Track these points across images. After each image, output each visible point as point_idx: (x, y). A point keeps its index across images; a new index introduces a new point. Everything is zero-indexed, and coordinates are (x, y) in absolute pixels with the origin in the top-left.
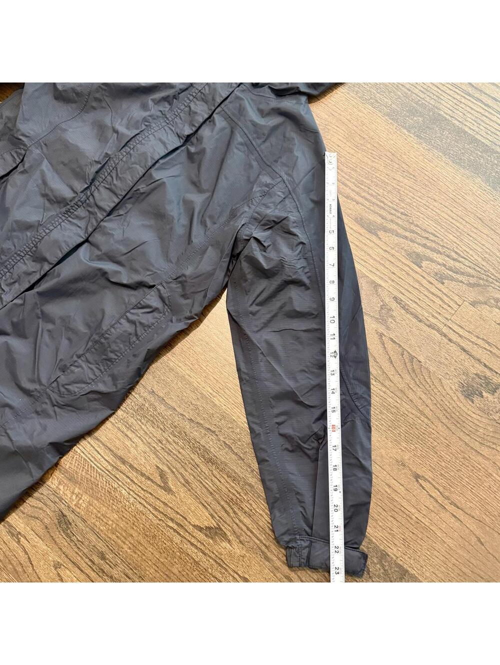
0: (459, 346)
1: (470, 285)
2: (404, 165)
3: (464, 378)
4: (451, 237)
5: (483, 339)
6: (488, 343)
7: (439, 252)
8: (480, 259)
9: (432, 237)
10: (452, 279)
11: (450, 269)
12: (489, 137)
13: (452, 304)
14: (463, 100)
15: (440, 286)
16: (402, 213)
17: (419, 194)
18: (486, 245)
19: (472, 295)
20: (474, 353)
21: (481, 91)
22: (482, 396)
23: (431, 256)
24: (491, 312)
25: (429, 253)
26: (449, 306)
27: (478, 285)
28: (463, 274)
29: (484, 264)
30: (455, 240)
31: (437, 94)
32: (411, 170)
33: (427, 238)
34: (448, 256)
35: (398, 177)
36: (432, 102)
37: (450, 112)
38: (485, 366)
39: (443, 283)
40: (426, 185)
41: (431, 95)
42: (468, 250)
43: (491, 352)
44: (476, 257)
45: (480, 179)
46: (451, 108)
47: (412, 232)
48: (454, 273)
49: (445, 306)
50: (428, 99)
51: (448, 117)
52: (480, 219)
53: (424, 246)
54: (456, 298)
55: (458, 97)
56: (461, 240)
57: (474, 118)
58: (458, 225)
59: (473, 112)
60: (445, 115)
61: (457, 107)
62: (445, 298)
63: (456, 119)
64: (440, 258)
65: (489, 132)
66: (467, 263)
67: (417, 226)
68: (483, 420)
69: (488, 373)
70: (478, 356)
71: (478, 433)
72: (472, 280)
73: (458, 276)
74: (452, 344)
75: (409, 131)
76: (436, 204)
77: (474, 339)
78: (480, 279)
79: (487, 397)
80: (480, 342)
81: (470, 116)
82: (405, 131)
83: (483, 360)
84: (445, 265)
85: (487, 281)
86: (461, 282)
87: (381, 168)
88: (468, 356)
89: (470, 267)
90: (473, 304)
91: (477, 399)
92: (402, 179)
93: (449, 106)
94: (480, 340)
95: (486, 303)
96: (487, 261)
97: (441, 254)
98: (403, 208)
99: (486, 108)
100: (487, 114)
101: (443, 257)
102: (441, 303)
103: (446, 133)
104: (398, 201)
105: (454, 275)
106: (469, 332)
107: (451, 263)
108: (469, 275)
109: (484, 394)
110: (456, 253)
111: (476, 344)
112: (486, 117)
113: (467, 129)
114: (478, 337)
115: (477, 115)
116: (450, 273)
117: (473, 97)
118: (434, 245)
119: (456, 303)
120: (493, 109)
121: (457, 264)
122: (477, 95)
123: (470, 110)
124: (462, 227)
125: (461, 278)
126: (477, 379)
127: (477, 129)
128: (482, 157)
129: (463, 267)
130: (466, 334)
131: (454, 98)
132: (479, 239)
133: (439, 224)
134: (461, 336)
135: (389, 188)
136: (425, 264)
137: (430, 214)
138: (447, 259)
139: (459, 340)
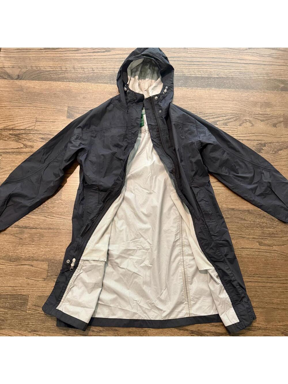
0: (246, 140)
1: (235, 121)
2: (189, 98)
3: (254, 148)
4: (219, 110)
5: (251, 133)
6: (253, 133)
7: (219, 117)
8: (232, 111)
9: (214, 114)
10: (229, 122)
11: (226, 120)
12: (206, 74)
13: (234, 129)
14: (190, 68)
15: (227, 127)
16: (199, 113)
17: (200, 104)
18: (230, 106)
19: (238, 123)
20: (251, 139)
21: (192, 62)
22: (263, 149)
23: (218, 120)
24: (247, 124)
25: (216, 119)
26: (234, 130)
27: (237, 119)
28: (230, 119)
29: (234, 112)
30: (221, 110)
31: (181, 70)
32: (192, 98)
33: (213, 115)
34: (222, 117)
35: (190, 103)
36: (181, 74)
37: (189, 74)
38: (257, 140)
39: (227, 125)
40: (200, 100)
41: (179, 72)
42: (226, 111)
43: (255, 135)
44: (230, 111)
45: (213, 88)
46: (188, 72)
47: (207, 116)
48: (228, 120)
49: (233, 131)
50: (179, 73)
51: (189, 75)
52: (223, 100)
53: (213, 118)
54: (234, 127)
55: (188, 67)
56: (222, 109)
57: (197, 71)
58: (218, 105)
59: (195, 69)
60: (188, 75)
61: (190, 71)
62: (231, 129)
63: (192, 74)
64: (221, 119)
65: (205, 72)
66: (229, 115)
67: (207, 114)
68: (269, 155)
69: (260, 142)
70: (253, 139)
71: (270, 160)
72: (235, 119)
73: (230, 120)
74: (244, 141)
75: (182, 87)
76: (207, 104)
77: (248, 135)
78: (236, 117)
79: (265, 149)
80: (250, 135)
81: (195, 71)
82: (180, 88)
83: (255, 139)
84: (224, 120)
85: (239, 116)
86: (232, 121)
87: (183, 103)
88: (251, 141)
89: (231, 116)
90: (240, 125)
91: (262, 151)
92: (191, 103)
93: (187, 72)
94: (250, 134)
95: (243, 123)
96: (234, 110)
97: (220, 117)
98: (199, 111)
99: (198, 66)
100: (200, 67)
101: (221, 118)
102: (231, 131)
103: (193, 80)
104: (195, 110)
105: (228, 121)
106: (245, 134)
107: (225, 118)
108: (232, 118)
109: (263, 148)
110: (224, 114)
111: (250, 136)
112: (200, 68)
113: (198, 76)
114: (249, 134)
115: (197, 69)
116: (227, 121)
117: (192, 65)
118: (216, 116)
119: (236, 128)
120: (200, 65)
121: (227, 117)
122: (193, 63)
123: (194, 69)
124: (219, 105)
125: (231, 120)
126: (258, 145)
127: (201, 74)
128: (209, 81)
129: (229, 117)
130: (245, 135)
131: (187, 69)
132: (227, 106)
133: (213, 109)
134: (244, 137)
135: (190, 108)
136: (218, 123)
137: (208, 108)
138: (223, 117)
139: (245, 138)
